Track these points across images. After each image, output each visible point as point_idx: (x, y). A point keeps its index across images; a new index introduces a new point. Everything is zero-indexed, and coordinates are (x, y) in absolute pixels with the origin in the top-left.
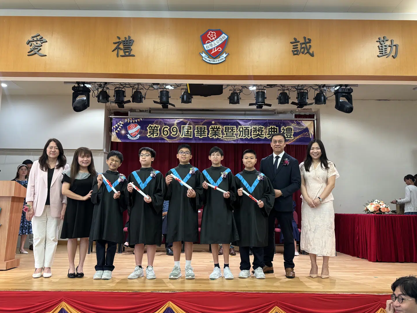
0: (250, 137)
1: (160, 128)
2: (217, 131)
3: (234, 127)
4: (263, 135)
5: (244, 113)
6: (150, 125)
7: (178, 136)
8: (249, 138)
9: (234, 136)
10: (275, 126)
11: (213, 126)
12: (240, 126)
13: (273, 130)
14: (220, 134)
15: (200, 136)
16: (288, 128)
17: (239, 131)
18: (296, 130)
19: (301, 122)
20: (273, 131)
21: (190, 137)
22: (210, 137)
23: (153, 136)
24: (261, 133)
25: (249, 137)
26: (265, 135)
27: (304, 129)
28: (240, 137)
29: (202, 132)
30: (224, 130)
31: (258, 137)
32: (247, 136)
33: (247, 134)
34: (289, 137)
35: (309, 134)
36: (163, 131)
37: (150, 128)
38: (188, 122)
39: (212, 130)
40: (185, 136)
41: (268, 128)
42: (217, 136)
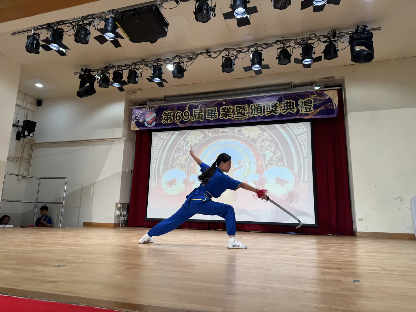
0: (263, 114)
1: (173, 113)
2: (228, 111)
3: (246, 106)
4: (278, 111)
5: (256, 90)
6: (164, 112)
7: (190, 120)
8: (261, 116)
9: (246, 115)
10: (291, 100)
11: (224, 107)
12: (252, 104)
13: (289, 104)
14: (231, 114)
15: (210, 119)
16: (307, 100)
17: (250, 110)
18: (317, 102)
19: (323, 92)
20: (289, 106)
21: (201, 120)
22: (221, 119)
23: (167, 122)
24: (275, 109)
26: (279, 110)
27: (326, 100)
28: (252, 116)
29: (213, 114)
30: (236, 110)
31: (272, 113)
32: (259, 114)
33: (260, 111)
34: (308, 110)
35: (333, 105)
36: (176, 117)
37: (165, 115)
38: (198, 105)
39: (223, 111)
40: (196, 119)
41: (283, 103)
42: (227, 117)
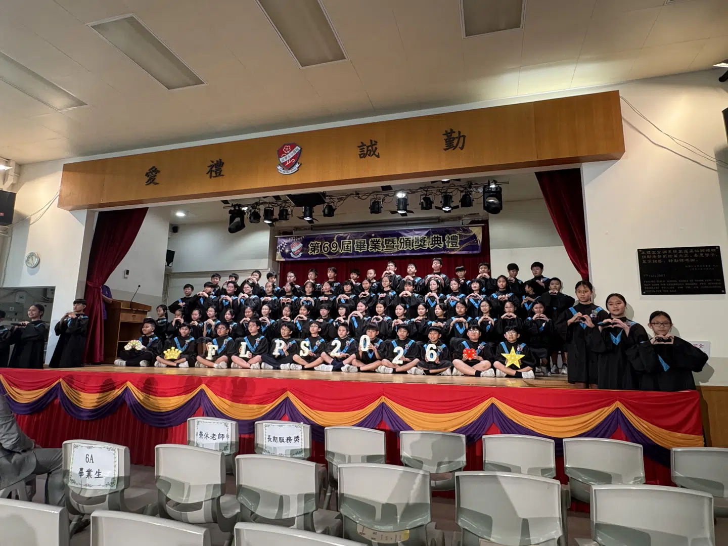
0: (412, 248)
1: (320, 244)
2: (377, 243)
3: (395, 239)
5: (405, 223)
6: (311, 242)
7: (338, 251)
10: (439, 235)
11: (373, 239)
12: (401, 237)
13: (436, 239)
14: (380, 247)
15: (359, 251)
16: (453, 236)
17: (400, 243)
18: (462, 238)
19: (468, 228)
20: (436, 241)
21: (349, 252)
22: (370, 251)
23: (315, 253)
24: (424, 243)
25: (410, 248)
26: (427, 245)
27: (471, 236)
28: (401, 249)
29: (362, 246)
30: (385, 243)
31: (421, 247)
32: (408, 248)
33: (409, 245)
34: (454, 245)
35: (477, 241)
36: (324, 248)
37: (312, 245)
38: (347, 237)
39: (372, 243)
40: (344, 250)
41: (431, 237)
42: (377, 250)
